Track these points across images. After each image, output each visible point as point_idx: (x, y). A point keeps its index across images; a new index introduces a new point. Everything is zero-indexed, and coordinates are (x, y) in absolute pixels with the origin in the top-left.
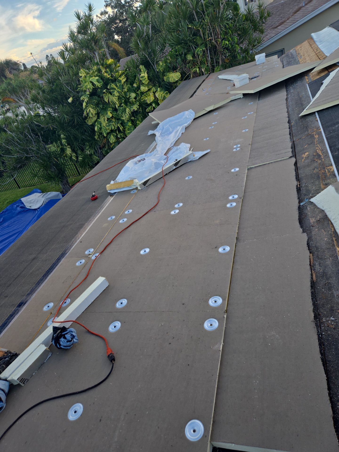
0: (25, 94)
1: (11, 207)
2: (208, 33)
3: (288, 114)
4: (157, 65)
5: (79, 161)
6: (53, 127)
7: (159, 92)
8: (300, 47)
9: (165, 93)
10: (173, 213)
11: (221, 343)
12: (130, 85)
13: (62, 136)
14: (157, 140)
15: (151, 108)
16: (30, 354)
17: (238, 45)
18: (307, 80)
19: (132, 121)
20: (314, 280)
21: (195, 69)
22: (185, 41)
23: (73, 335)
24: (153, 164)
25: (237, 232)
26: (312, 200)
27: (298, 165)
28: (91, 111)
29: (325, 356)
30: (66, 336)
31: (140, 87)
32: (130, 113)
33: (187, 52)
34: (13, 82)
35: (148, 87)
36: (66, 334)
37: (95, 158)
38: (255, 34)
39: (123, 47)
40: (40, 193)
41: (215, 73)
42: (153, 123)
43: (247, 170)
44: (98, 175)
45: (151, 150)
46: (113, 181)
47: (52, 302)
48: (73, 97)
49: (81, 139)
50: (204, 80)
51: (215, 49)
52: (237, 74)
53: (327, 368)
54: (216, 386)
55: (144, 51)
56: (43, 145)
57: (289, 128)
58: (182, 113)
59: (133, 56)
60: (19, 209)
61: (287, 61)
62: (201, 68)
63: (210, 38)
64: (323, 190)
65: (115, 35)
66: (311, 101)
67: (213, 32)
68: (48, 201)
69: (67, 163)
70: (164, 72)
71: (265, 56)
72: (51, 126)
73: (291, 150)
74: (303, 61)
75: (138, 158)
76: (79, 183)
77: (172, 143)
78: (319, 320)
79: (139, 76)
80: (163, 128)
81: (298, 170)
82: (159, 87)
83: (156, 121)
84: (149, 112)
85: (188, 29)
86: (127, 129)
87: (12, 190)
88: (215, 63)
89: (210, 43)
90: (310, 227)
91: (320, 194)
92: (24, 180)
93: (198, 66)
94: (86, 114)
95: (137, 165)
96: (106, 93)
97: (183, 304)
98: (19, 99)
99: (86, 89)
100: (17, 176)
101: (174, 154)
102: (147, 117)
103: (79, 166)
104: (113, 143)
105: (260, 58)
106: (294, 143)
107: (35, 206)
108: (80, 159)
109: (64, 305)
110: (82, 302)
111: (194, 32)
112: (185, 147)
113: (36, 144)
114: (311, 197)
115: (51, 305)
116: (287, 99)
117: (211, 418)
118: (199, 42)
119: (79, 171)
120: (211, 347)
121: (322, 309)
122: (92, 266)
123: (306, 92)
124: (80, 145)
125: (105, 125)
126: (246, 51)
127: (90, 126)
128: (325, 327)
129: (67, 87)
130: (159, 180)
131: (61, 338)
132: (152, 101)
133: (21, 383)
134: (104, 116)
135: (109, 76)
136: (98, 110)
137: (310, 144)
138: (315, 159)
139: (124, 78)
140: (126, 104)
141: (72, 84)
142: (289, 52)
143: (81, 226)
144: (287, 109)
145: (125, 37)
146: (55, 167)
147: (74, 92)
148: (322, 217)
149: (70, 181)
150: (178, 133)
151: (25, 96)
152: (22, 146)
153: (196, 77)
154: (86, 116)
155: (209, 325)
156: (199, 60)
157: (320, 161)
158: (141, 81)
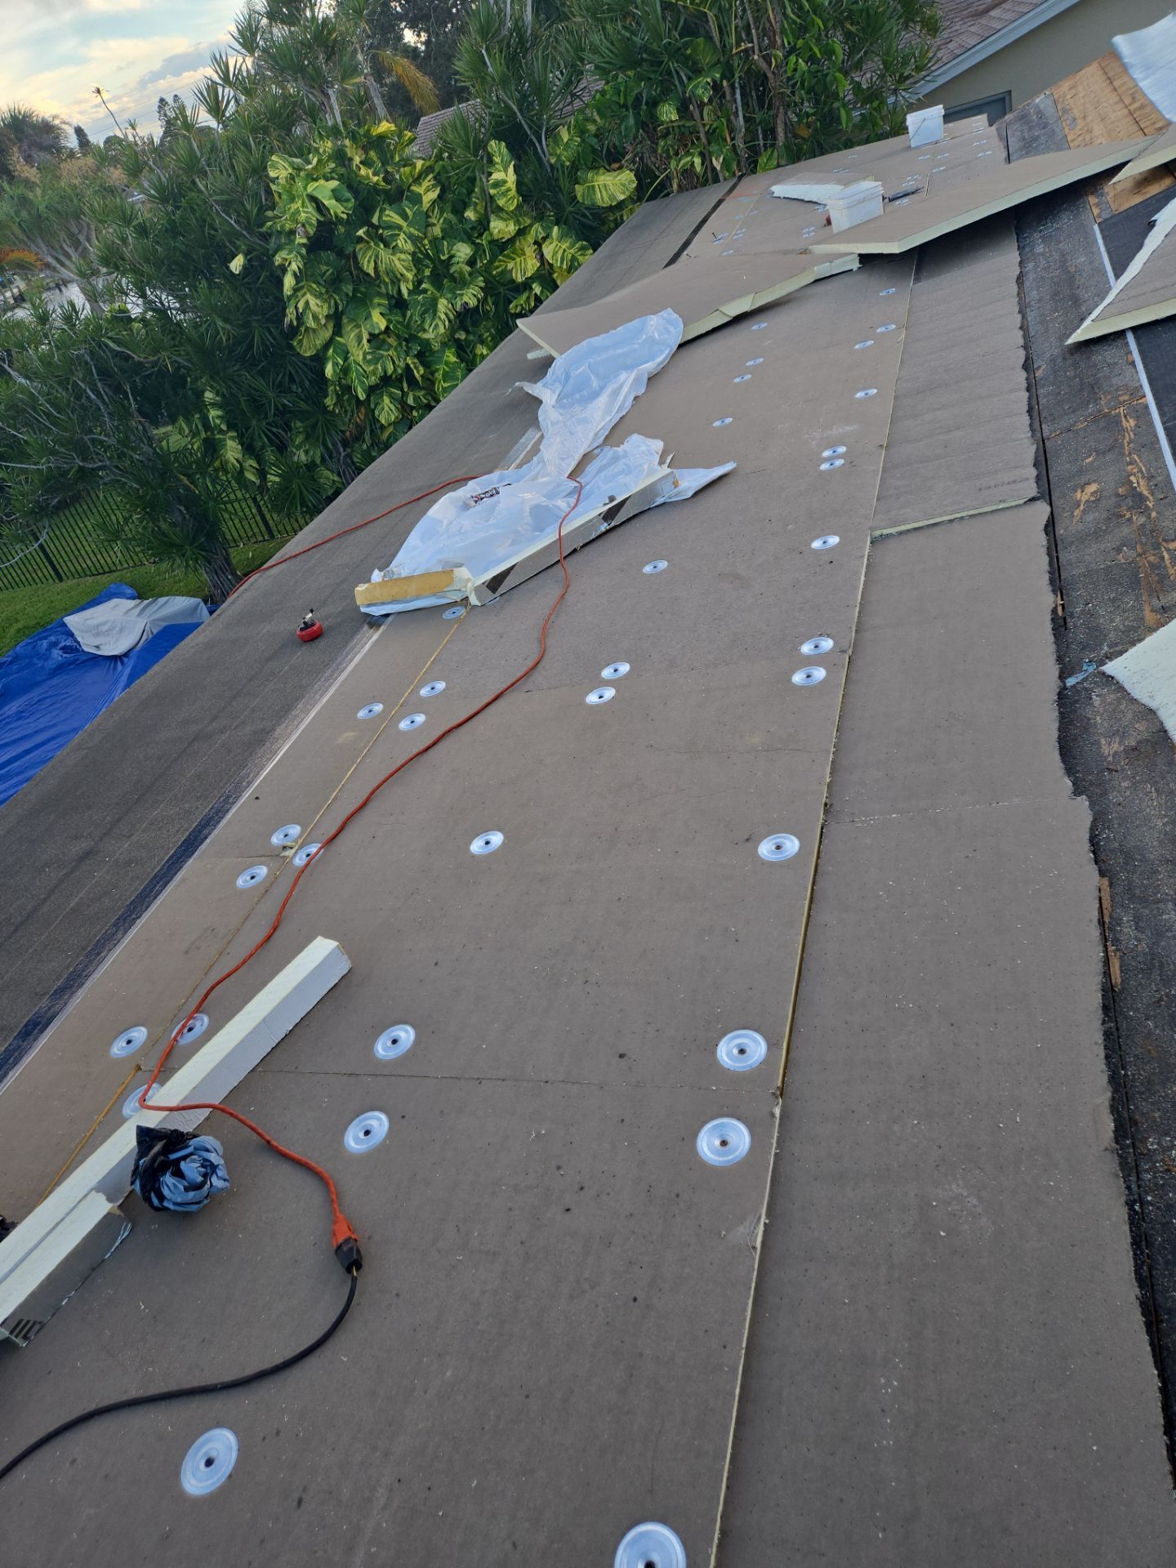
0: (82, 238)
1: (30, 647)
2: (736, 28)
3: (1025, 336)
4: (550, 140)
5: (268, 489)
6: (176, 361)
7: (555, 243)
8: (1071, 88)
9: (577, 246)
10: (592, 698)
11: (760, 1217)
12: (452, 213)
13: (209, 395)
14: (544, 420)
15: (528, 298)
16: (53, 1229)
17: (846, 74)
18: (1096, 211)
19: (462, 349)
20: (1113, 981)
21: (689, 159)
22: (653, 53)
23: (212, 1163)
24: (527, 514)
25: (828, 780)
26: (1110, 668)
27: (1060, 531)
28: (314, 306)
29: (1153, 1289)
30: (183, 1165)
31: (489, 222)
32: (452, 317)
33: (659, 95)
34: (37, 196)
35: (517, 222)
36: (185, 1158)
37: (327, 476)
38: (906, 36)
39: (431, 74)
40: (133, 598)
41: (760, 174)
42: (531, 356)
43: (869, 543)
44: (328, 545)
45: (521, 457)
46: (380, 570)
47: (142, 1025)
48: (246, 255)
49: (276, 408)
50: (720, 202)
51: (763, 84)
52: (839, 182)
53: (1159, 1340)
54: (738, 1391)
55: (503, 88)
56: (140, 428)
57: (1028, 390)
58: (636, 323)
59: (464, 105)
60: (57, 654)
61: (1024, 139)
62: (710, 154)
63: (743, 46)
64: (1153, 630)
65: (403, 29)
66: (1110, 288)
67: (755, 23)
68: (161, 628)
69: (227, 495)
70: (575, 167)
71: (944, 116)
72: (169, 358)
73: (1033, 472)
74: (1081, 138)
75: (473, 487)
76: (259, 574)
77: (596, 435)
78: (1133, 1143)
79: (484, 180)
80: (568, 377)
81: (1057, 552)
82: (557, 224)
83: (541, 348)
84: (521, 315)
85: (663, 9)
86: (439, 375)
87: (34, 586)
88: (761, 137)
89: (745, 63)
90: (1103, 771)
91: (1139, 646)
92: (76, 553)
93: (698, 147)
94: (294, 317)
95: (468, 512)
96: (368, 243)
97: (621, 1056)
98: (57, 255)
99: (293, 226)
100: (52, 534)
101: (602, 475)
102: (511, 332)
103: (269, 506)
104: (390, 425)
105: (925, 122)
106: (1044, 447)
107: (114, 647)
108: (273, 478)
109: (188, 1038)
110: (251, 1032)
111: (686, 19)
112: (644, 448)
113: (116, 423)
114: (1107, 658)
115: (140, 1034)
116: (1020, 280)
117: (715, 1520)
118: (706, 58)
119: (271, 522)
120: (720, 1233)
121: (1145, 1100)
122: (291, 891)
123: (1092, 253)
124: (274, 430)
125: (361, 357)
126: (872, 96)
127: (308, 362)
128: (1155, 1173)
129: (224, 215)
130: (549, 570)
131: (164, 1174)
132: (530, 275)
133: (16, 1337)
134: (358, 326)
135: (375, 179)
136: (336, 302)
137: (1104, 453)
138: (1124, 510)
139: (433, 186)
140: (438, 286)
141: (244, 206)
142: (1028, 105)
143: (261, 739)
144: (1019, 317)
145: (441, 37)
146: (182, 508)
147: (251, 233)
148: (1146, 735)
149: (237, 559)
150: (621, 398)
151: (80, 248)
152: (66, 428)
153: (692, 189)
154: (295, 323)
155: (717, 1143)
156: (704, 125)
157: (1142, 520)
158: (492, 197)
